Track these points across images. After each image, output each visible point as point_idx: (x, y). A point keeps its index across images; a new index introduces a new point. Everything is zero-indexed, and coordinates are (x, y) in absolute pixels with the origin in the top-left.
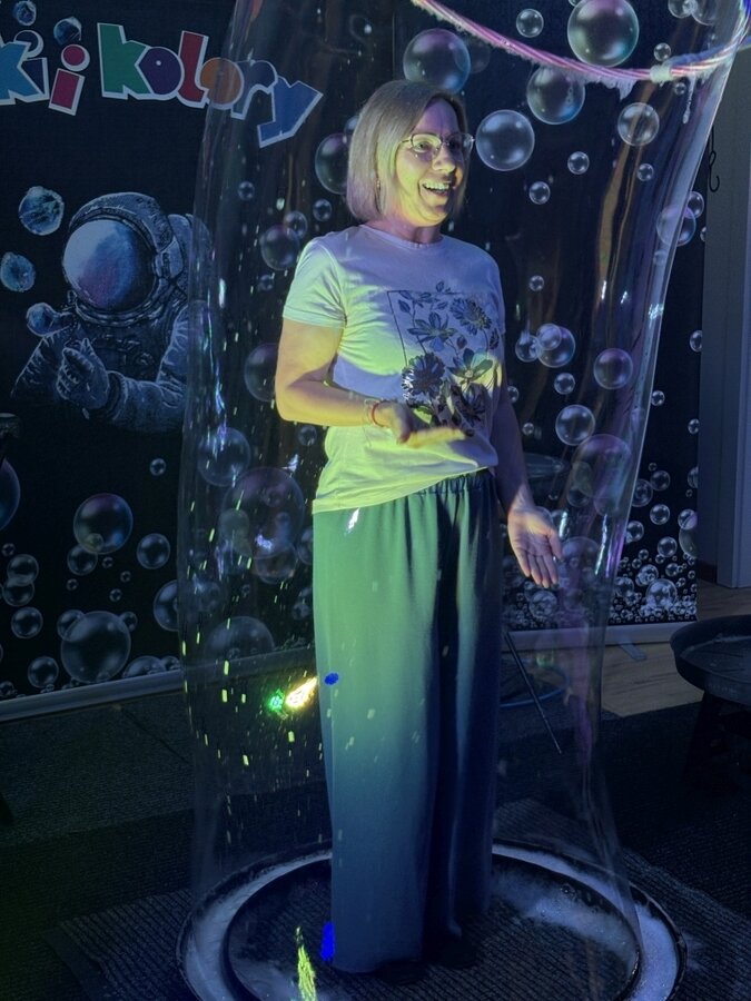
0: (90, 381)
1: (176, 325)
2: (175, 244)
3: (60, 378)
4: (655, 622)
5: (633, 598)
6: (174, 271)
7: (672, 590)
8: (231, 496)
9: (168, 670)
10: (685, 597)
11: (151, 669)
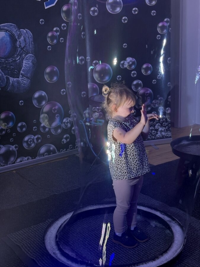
1: (24, 61)
2: (22, 38)
4: (160, 139)
5: (154, 133)
6: (22, 46)
7: (165, 130)
8: (43, 110)
9: (28, 160)
10: (168, 131)
11: (23, 160)
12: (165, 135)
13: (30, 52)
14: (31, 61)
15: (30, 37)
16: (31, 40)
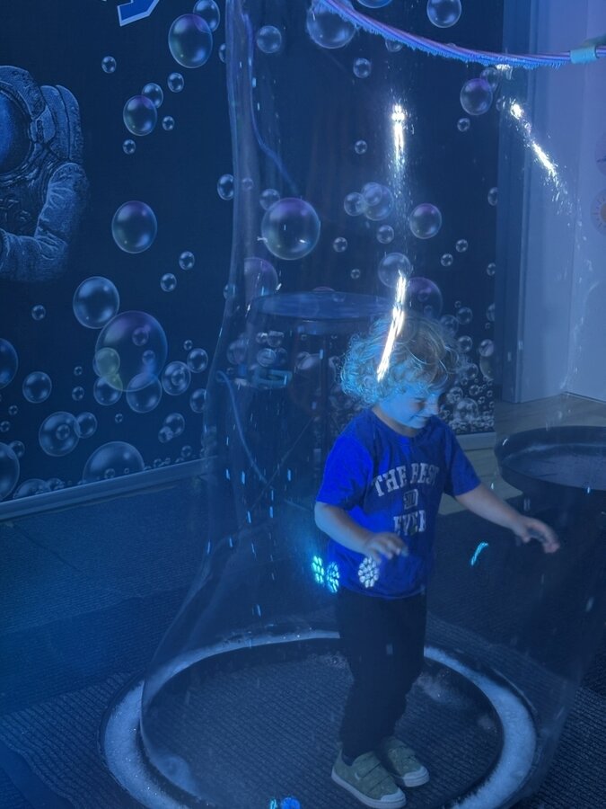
1: (51, 185)
2: (47, 113)
6: (47, 136)
7: (474, 407)
8: (103, 338)
9: (53, 490)
10: (485, 413)
11: (38, 490)
12: (476, 423)
13: (71, 155)
14: (71, 184)
15: (72, 112)
16: (75, 118)
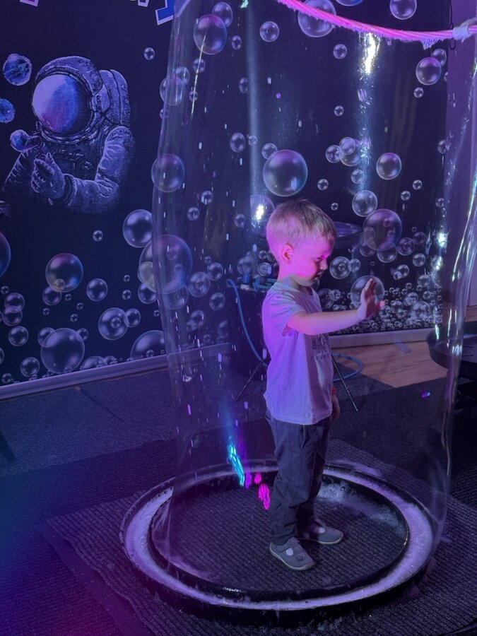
0: (52, 181)
1: (106, 142)
2: (104, 90)
3: (33, 179)
4: (416, 328)
5: (402, 313)
6: (104, 107)
7: (427, 308)
8: (145, 255)
9: (109, 364)
11: (98, 364)
12: (429, 320)
13: (121, 121)
14: (121, 141)
15: (122, 88)
16: (124, 94)
